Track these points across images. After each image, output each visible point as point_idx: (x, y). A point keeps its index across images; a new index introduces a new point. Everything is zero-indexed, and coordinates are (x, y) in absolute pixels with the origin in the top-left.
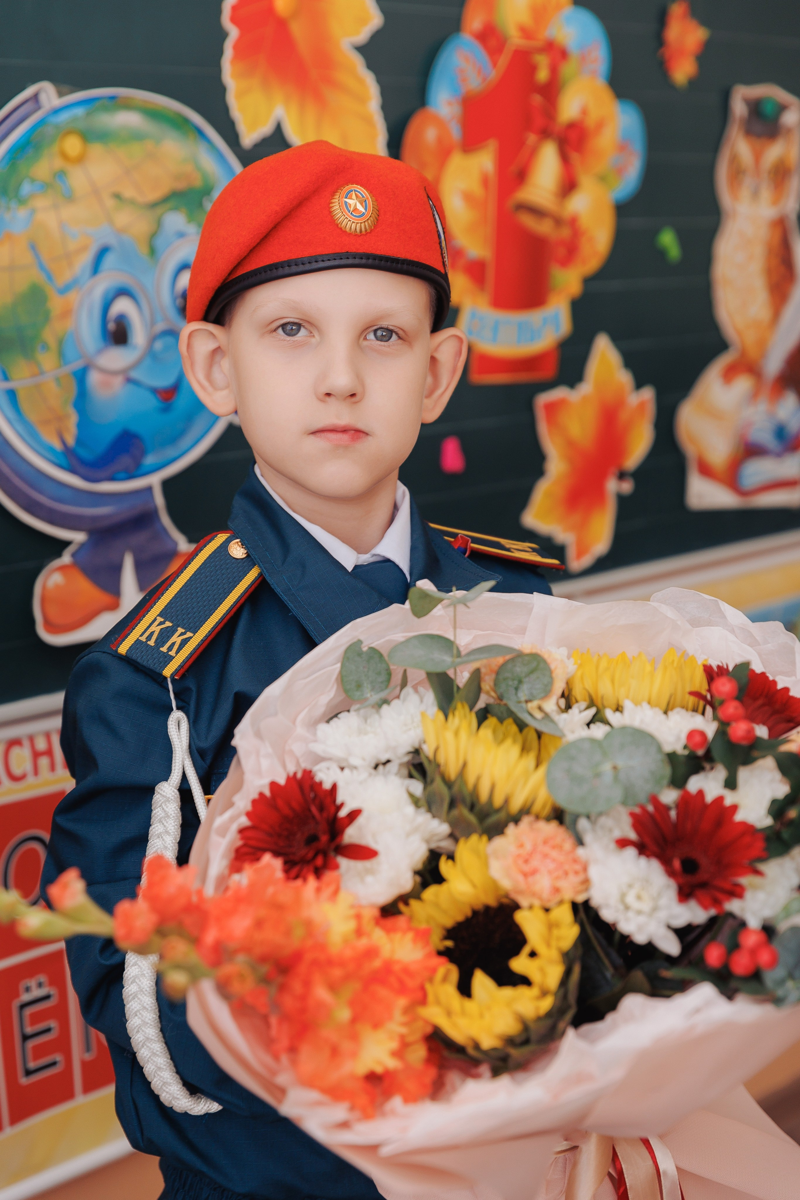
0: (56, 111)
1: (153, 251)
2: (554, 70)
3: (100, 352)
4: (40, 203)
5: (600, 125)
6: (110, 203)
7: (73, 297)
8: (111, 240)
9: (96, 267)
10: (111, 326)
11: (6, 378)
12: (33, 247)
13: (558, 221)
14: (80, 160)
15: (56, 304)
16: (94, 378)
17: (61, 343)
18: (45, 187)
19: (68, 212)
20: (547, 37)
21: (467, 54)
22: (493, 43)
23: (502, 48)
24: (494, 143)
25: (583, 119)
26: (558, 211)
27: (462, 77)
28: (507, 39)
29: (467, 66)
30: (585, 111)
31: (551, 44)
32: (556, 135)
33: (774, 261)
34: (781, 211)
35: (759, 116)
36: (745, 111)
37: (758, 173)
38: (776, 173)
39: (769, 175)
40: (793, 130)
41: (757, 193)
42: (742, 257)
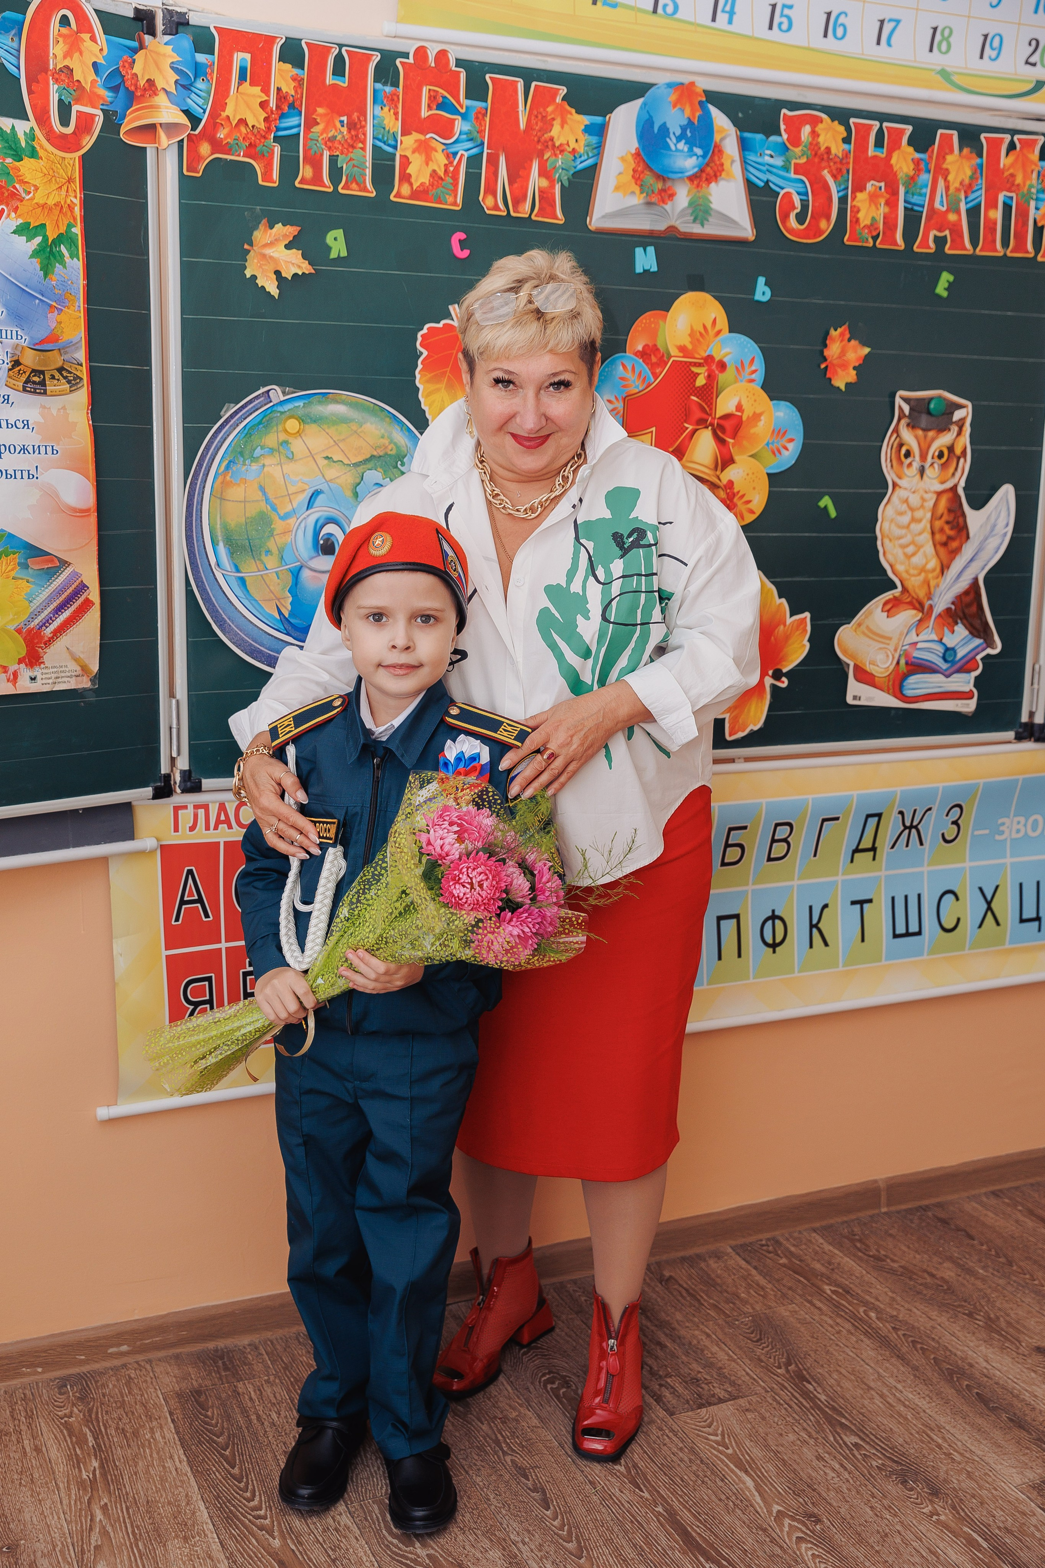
0: (281, 403)
1: (356, 495)
2: (711, 377)
3: (311, 558)
4: (267, 461)
5: (756, 417)
6: (322, 463)
7: (292, 521)
8: (324, 487)
9: (310, 504)
10: (321, 542)
11: (238, 571)
12: (262, 489)
14: (299, 433)
15: (278, 525)
16: (306, 574)
17: (281, 551)
18: (272, 450)
19: (289, 468)
20: (705, 355)
21: (629, 368)
22: (654, 359)
23: (662, 362)
24: (654, 429)
25: (739, 414)
26: (714, 480)
27: (624, 383)
28: (670, 357)
29: (629, 375)
30: (739, 408)
31: (709, 359)
32: (712, 424)
33: (938, 524)
34: (949, 485)
35: (929, 413)
36: (906, 409)
37: (923, 457)
38: (941, 455)
39: (933, 458)
40: (961, 424)
41: (922, 471)
42: (906, 519)
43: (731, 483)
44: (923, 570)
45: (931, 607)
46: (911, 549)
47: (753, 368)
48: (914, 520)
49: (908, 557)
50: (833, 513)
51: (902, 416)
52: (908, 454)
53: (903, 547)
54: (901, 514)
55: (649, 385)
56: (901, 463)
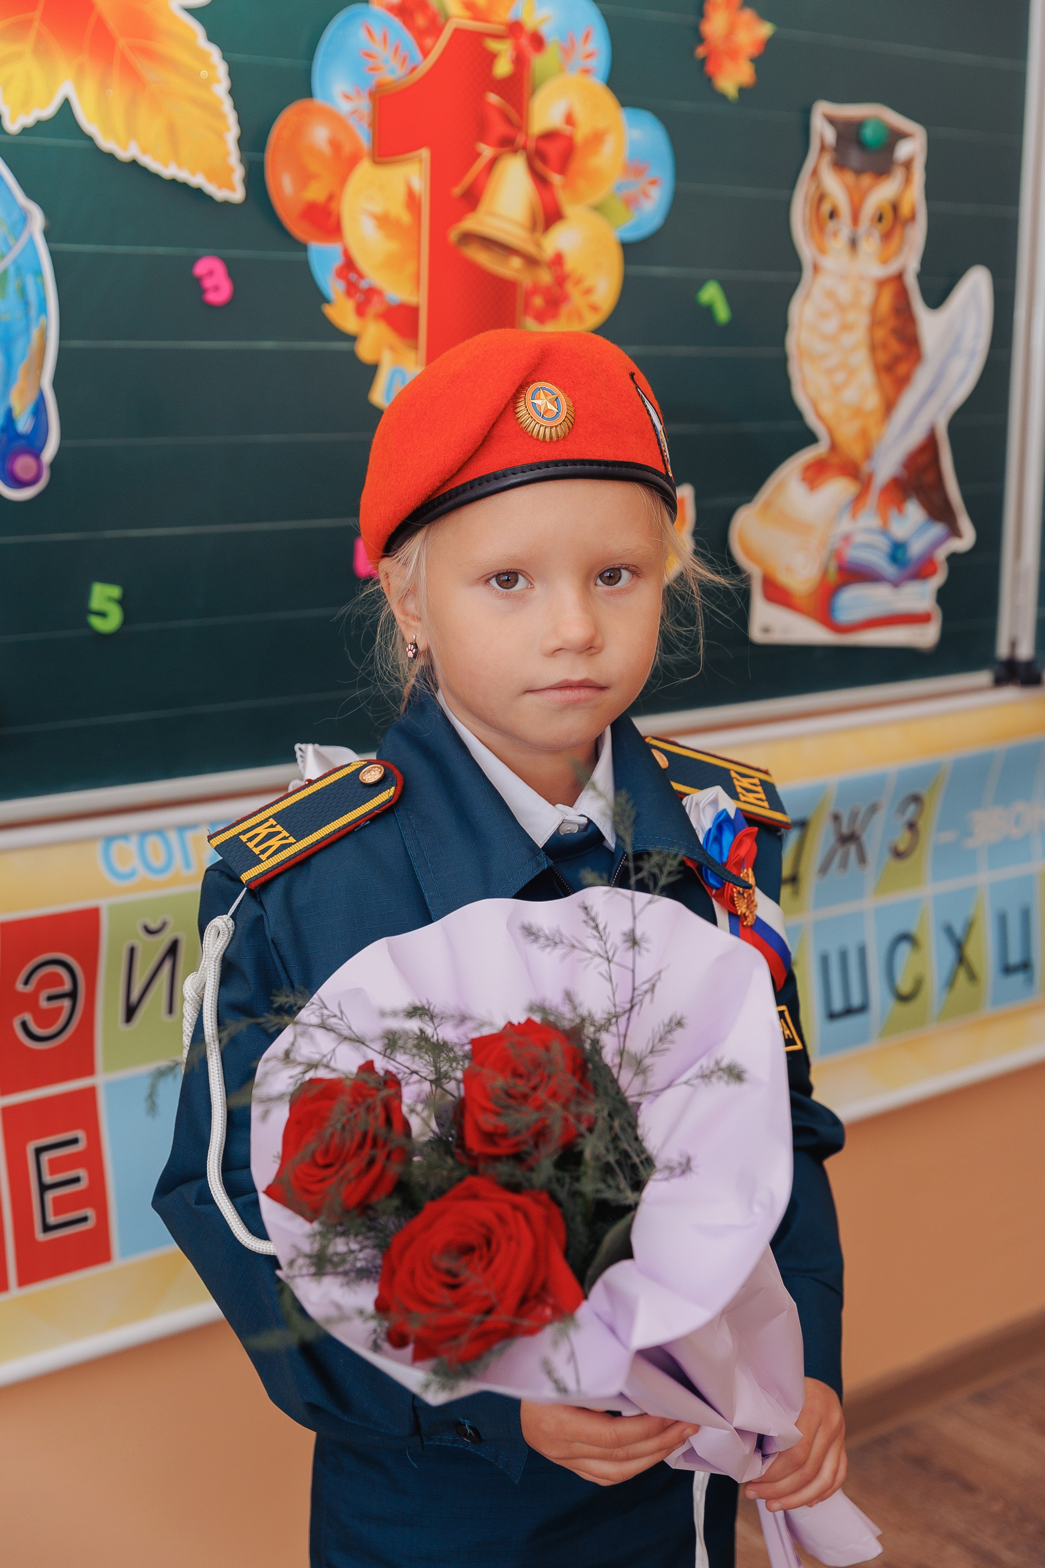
2: (520, 62)
5: (597, 138)
13: (531, 261)
20: (509, 16)
21: (378, 33)
22: (421, 21)
23: (435, 27)
24: (425, 153)
25: (567, 129)
26: (529, 248)
27: (370, 62)
28: (448, 18)
29: (377, 48)
30: (569, 120)
31: (515, 29)
32: (524, 148)
33: (881, 334)
34: (892, 269)
35: (861, 144)
36: (830, 135)
37: (855, 218)
38: (880, 219)
39: (872, 220)
40: (908, 165)
41: (853, 244)
42: (831, 325)
43: (558, 260)
44: (858, 412)
45: (870, 478)
46: (840, 377)
47: (591, 46)
48: (846, 327)
49: (837, 389)
50: (722, 313)
51: (823, 148)
52: (833, 215)
53: (830, 372)
54: (824, 315)
55: (414, 69)
56: (821, 228)
